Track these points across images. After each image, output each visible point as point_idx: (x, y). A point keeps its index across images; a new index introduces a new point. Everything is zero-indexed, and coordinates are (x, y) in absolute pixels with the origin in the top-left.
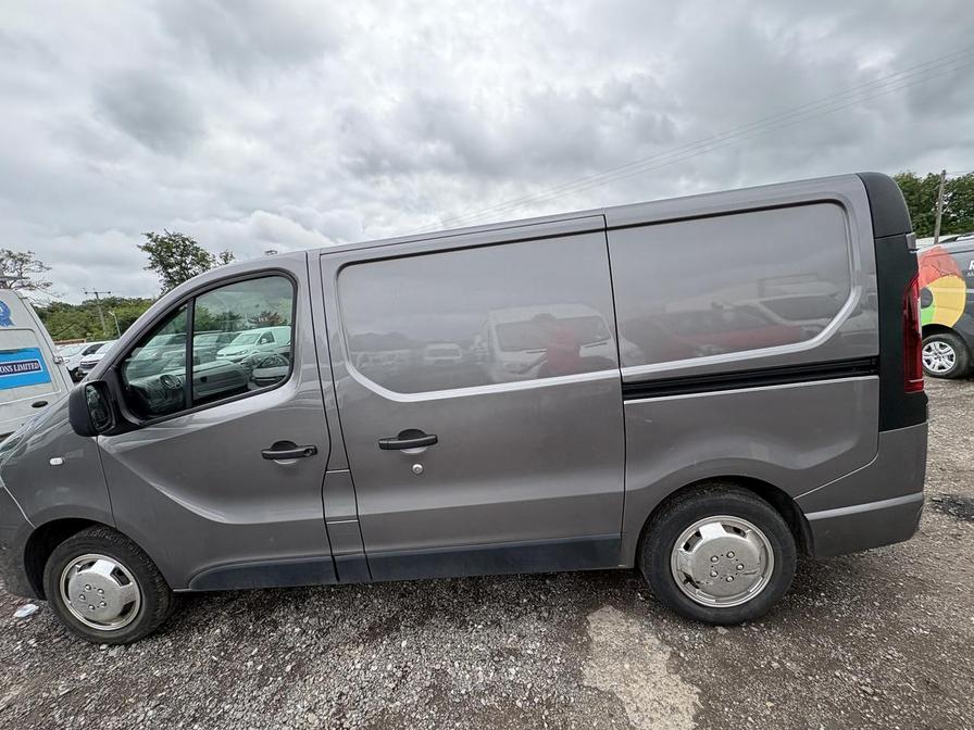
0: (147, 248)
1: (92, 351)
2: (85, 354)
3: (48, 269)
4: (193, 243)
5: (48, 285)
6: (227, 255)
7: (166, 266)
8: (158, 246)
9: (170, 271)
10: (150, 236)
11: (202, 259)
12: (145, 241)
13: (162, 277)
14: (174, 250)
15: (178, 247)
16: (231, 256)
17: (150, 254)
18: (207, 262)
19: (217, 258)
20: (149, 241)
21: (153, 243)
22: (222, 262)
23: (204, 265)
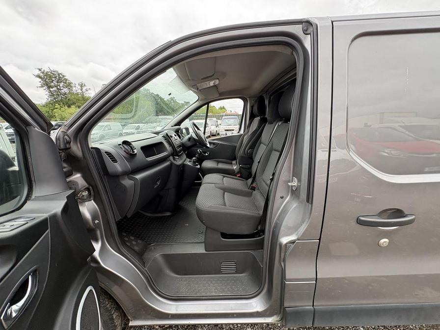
0: (39, 76)
4: (64, 76)
6: (82, 84)
7: (49, 87)
8: (45, 76)
9: (51, 89)
10: (40, 70)
11: (69, 85)
12: (37, 72)
13: (47, 93)
14: (54, 79)
15: (55, 77)
16: (85, 85)
17: (40, 80)
18: (71, 87)
19: (77, 85)
20: (39, 72)
21: (41, 74)
22: (79, 87)
23: (69, 89)
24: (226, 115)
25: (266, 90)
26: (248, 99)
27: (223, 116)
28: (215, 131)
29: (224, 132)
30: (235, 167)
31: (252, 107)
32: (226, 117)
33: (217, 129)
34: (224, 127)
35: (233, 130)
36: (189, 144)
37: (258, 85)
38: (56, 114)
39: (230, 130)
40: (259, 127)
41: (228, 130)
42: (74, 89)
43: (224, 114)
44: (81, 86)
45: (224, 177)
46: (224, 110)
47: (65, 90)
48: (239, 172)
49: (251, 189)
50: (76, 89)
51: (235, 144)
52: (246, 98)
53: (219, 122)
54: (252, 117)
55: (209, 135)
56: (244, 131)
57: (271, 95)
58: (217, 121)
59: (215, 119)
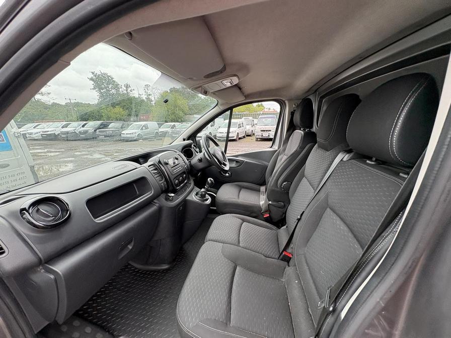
0: (91, 79)
1: (66, 126)
2: (63, 127)
3: (49, 86)
4: (112, 78)
5: (49, 94)
6: (127, 85)
7: (100, 89)
8: (96, 78)
9: (102, 91)
10: (93, 73)
11: (117, 87)
12: (91, 76)
13: (98, 94)
14: (104, 81)
15: (105, 80)
16: (129, 86)
17: (93, 83)
18: (119, 88)
19: (123, 87)
20: (92, 76)
21: (94, 77)
22: (125, 89)
23: (117, 90)
24: (263, 114)
25: (315, 89)
26: (287, 102)
27: (259, 115)
28: (251, 131)
29: (260, 133)
30: (262, 203)
31: (292, 114)
32: (263, 116)
33: (253, 129)
34: (260, 127)
35: (270, 131)
36: (201, 165)
37: (302, 83)
38: (103, 114)
39: (267, 131)
40: (302, 147)
41: (264, 131)
42: (121, 90)
43: (262, 112)
44: (127, 88)
45: (244, 220)
46: (262, 108)
47: (113, 91)
48: (268, 210)
49: (282, 260)
50: (123, 90)
51: (266, 163)
52: (284, 101)
53: (256, 121)
54: (292, 127)
55: (244, 135)
56: (279, 147)
57: (322, 98)
58: (253, 121)
59: (251, 118)
